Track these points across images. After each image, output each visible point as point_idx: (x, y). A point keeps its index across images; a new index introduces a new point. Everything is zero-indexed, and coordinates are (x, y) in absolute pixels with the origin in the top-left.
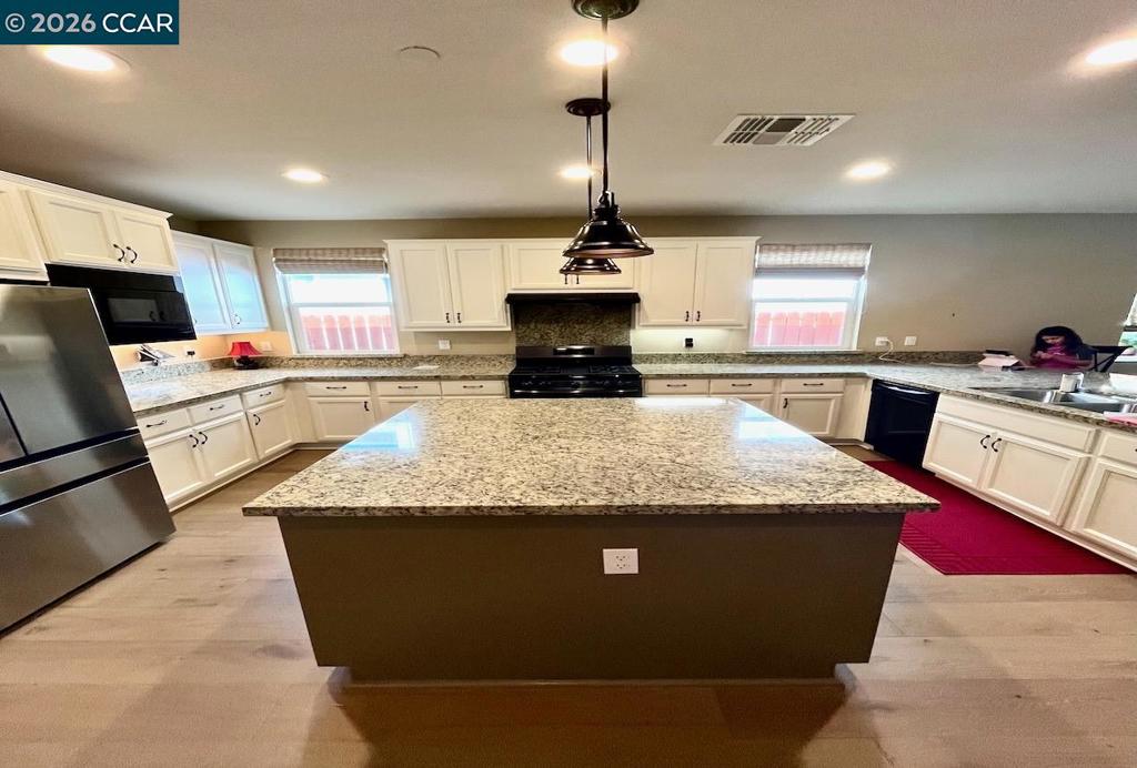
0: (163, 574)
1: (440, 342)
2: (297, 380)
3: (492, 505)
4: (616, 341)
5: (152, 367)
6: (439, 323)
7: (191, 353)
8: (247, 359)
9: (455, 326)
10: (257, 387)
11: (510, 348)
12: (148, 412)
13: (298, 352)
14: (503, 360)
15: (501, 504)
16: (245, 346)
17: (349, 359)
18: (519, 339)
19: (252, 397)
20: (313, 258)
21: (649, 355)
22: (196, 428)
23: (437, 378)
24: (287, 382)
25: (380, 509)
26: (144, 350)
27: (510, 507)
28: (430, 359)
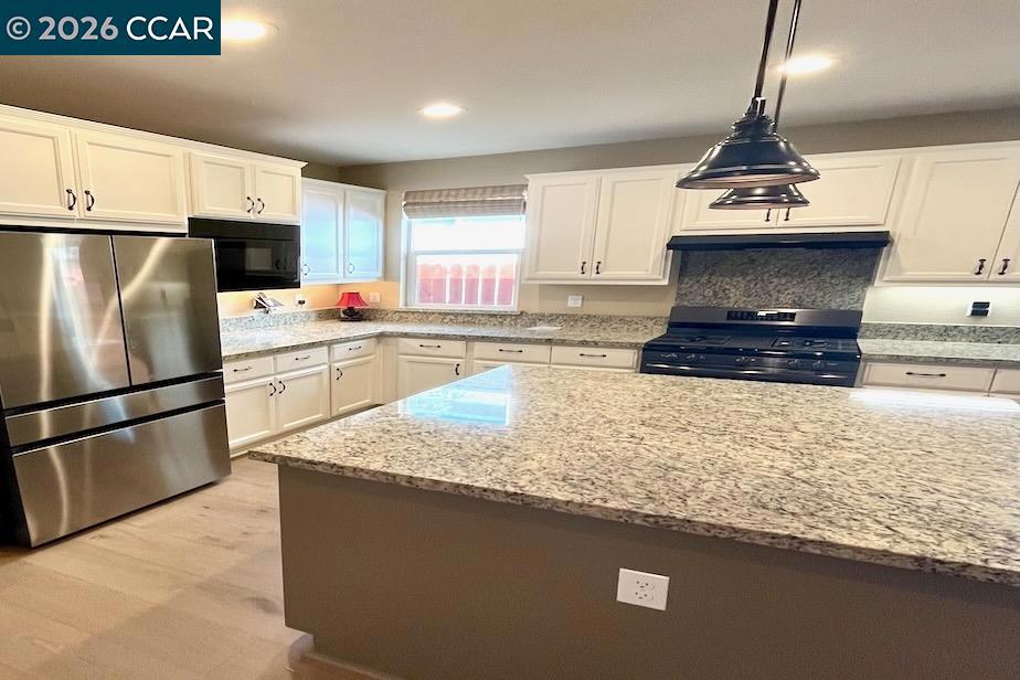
0: (205, 511)
1: (570, 297)
2: (392, 335)
3: (486, 486)
4: (839, 302)
5: (263, 315)
6: (572, 274)
7: (302, 302)
8: (352, 310)
9: (591, 278)
10: (348, 340)
11: (664, 308)
12: (238, 357)
13: (406, 305)
14: (650, 323)
15: (498, 487)
16: (354, 296)
17: (456, 315)
18: (679, 296)
19: (340, 350)
20: (443, 199)
21: (893, 326)
22: (278, 377)
23: (549, 341)
24: (381, 336)
25: (368, 472)
26: (260, 299)
27: (506, 492)
28: (551, 319)
